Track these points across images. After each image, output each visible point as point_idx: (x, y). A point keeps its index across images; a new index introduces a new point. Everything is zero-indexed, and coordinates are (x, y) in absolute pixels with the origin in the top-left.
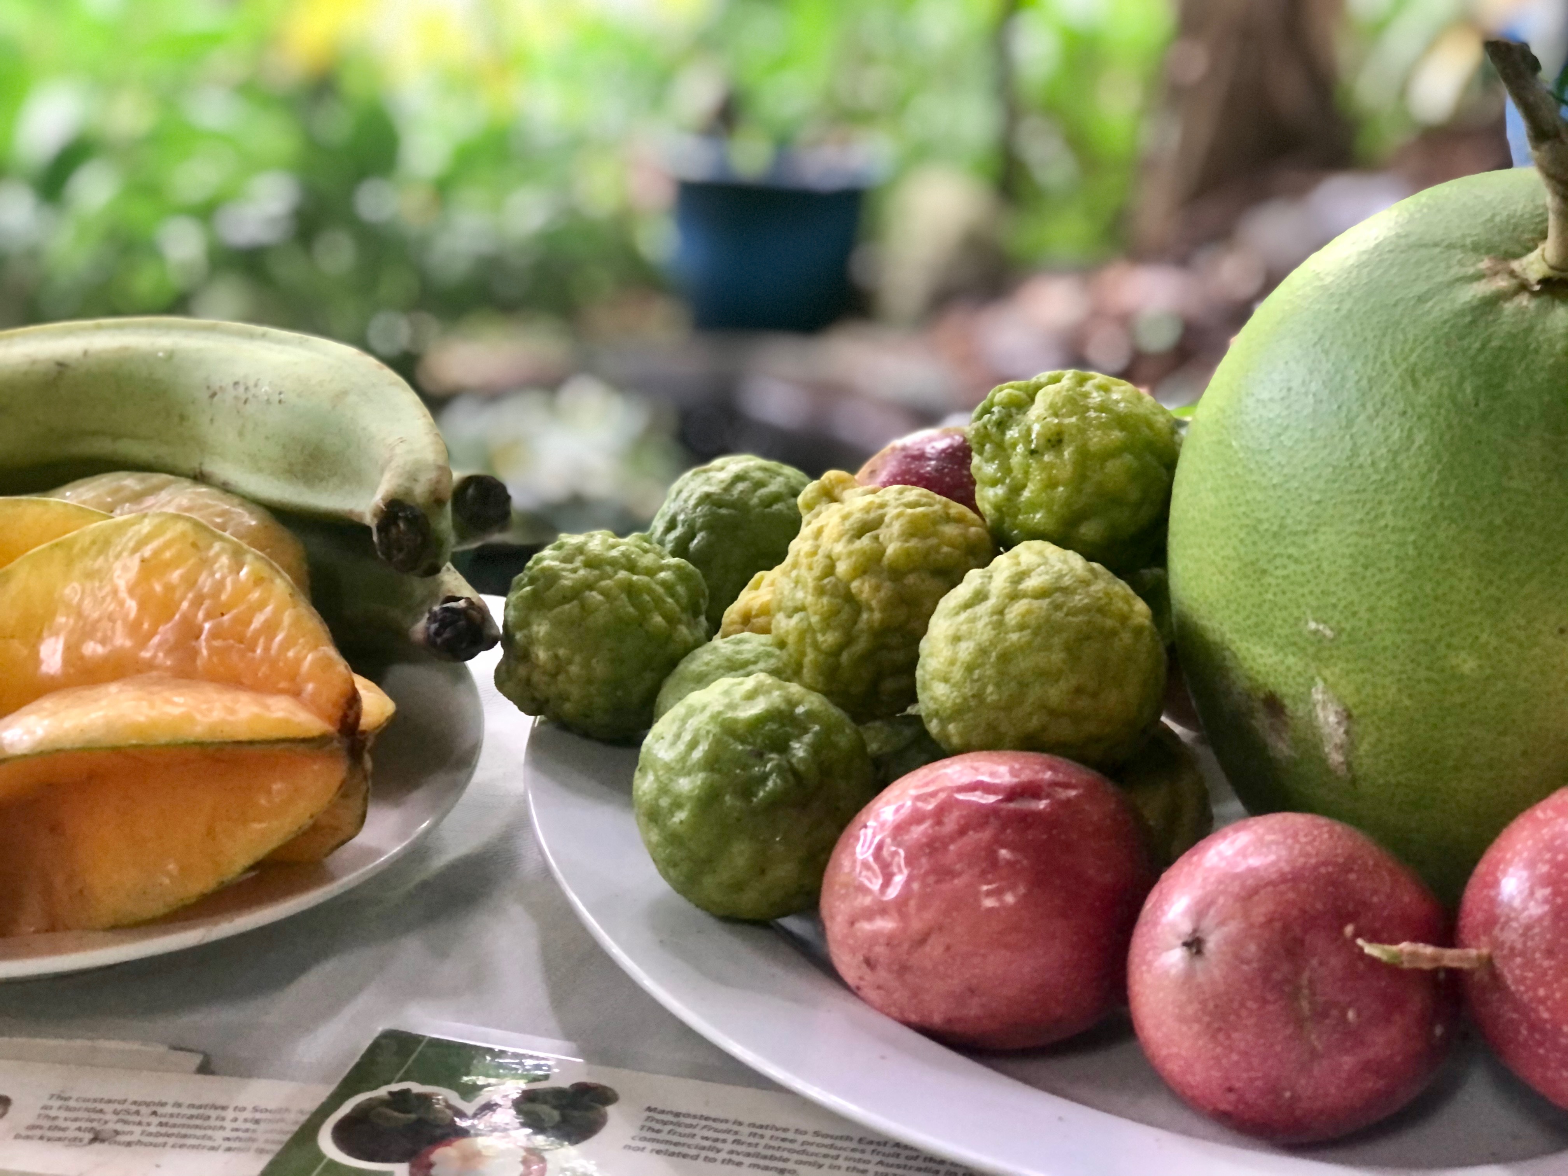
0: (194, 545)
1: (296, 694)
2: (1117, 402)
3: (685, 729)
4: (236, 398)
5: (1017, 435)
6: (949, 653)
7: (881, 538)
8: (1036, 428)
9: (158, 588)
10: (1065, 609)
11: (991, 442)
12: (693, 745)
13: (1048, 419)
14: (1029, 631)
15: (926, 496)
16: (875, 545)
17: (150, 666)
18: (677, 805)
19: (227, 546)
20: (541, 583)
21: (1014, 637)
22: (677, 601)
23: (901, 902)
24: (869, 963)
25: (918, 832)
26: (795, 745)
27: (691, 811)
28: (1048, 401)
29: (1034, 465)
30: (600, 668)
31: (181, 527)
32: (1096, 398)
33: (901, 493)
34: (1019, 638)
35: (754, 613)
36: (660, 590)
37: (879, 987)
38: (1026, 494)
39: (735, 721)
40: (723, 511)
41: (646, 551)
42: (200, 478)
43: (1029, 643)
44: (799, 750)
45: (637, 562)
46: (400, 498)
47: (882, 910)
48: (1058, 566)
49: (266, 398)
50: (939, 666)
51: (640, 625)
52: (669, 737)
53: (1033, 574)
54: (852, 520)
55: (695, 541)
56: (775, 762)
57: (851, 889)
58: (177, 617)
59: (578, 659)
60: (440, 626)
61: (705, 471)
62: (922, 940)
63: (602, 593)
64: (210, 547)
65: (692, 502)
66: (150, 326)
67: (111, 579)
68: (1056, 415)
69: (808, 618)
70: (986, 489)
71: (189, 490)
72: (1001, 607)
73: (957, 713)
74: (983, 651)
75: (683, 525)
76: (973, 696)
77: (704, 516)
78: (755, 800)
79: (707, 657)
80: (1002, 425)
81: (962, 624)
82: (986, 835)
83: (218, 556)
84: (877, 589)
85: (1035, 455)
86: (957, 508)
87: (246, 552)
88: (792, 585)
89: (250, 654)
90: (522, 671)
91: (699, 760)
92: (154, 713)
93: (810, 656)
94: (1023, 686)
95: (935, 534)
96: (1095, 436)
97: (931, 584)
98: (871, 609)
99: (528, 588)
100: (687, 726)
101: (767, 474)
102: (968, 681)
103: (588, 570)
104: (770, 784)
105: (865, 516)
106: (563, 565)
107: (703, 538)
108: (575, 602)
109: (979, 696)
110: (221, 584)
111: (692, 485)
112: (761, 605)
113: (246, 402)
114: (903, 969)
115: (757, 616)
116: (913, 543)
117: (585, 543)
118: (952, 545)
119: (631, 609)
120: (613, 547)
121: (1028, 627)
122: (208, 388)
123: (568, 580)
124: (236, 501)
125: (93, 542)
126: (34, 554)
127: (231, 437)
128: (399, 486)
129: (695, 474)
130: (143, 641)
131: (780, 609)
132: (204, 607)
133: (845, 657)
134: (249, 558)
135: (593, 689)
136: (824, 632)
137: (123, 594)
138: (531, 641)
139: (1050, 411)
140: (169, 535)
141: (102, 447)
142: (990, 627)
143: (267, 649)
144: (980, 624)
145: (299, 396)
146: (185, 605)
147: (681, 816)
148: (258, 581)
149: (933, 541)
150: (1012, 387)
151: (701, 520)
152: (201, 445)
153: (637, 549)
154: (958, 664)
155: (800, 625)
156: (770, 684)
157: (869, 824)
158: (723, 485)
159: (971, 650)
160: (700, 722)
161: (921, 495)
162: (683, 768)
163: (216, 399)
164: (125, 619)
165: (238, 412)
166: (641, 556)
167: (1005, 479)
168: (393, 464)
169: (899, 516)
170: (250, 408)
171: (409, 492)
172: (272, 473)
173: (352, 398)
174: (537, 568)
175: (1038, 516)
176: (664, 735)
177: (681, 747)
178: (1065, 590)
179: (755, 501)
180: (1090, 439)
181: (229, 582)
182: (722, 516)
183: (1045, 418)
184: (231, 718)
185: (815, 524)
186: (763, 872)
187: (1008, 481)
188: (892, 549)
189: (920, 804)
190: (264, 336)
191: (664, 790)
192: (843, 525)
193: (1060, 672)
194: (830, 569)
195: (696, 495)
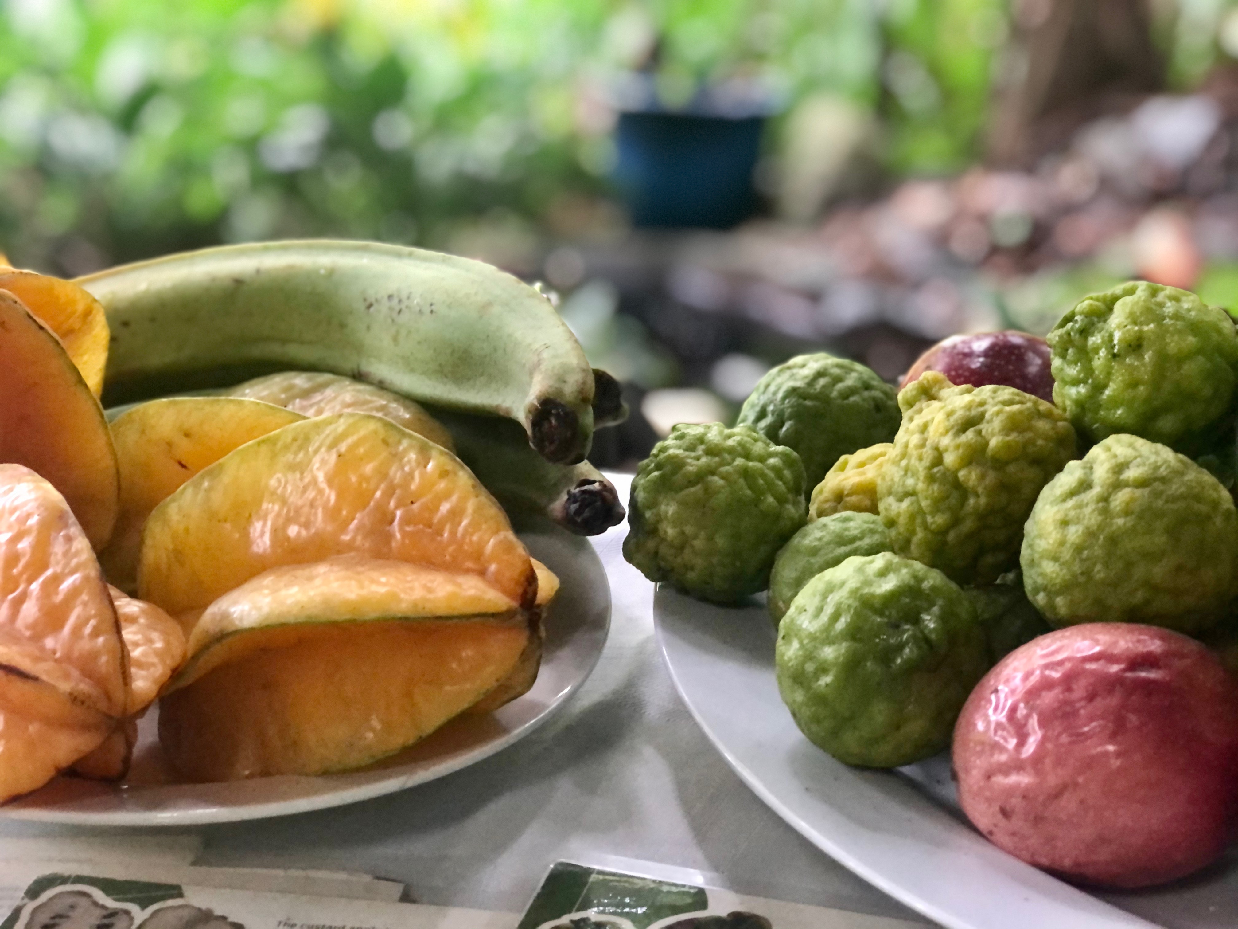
0: (385, 442)
1: (482, 573)
2: (1189, 310)
3: (826, 603)
4: (391, 309)
5: (1099, 341)
6: (1059, 536)
7: (984, 433)
8: (1117, 336)
9: (354, 479)
10: (1164, 497)
11: (1073, 346)
12: (835, 617)
13: (1129, 327)
14: (1133, 516)
15: (1018, 395)
16: (979, 439)
17: (350, 547)
18: (823, 669)
19: (414, 442)
20: (668, 468)
21: (1120, 521)
22: (785, 483)
23: (1037, 760)
24: (1005, 813)
25: (1048, 698)
26: (926, 617)
27: (836, 677)
28: (1127, 310)
29: (1116, 367)
30: (721, 541)
31: (372, 426)
32: (1170, 308)
33: (995, 392)
34: (1125, 524)
35: (846, 492)
36: (771, 475)
37: (1014, 834)
38: (1107, 392)
39: (873, 595)
40: (808, 403)
41: (756, 441)
42: (358, 377)
43: (1134, 529)
44: (930, 622)
45: (752, 450)
46: (552, 397)
47: (1017, 766)
48: (1153, 458)
49: (418, 309)
50: (1050, 547)
51: (756, 505)
52: (811, 609)
53: (1131, 465)
54: (956, 416)
55: (784, 429)
56: (910, 633)
57: (987, 748)
58: (372, 504)
59: (702, 534)
60: (580, 506)
61: (789, 368)
62: (1057, 794)
63: (723, 478)
64: (399, 442)
65: (780, 395)
66: (310, 247)
67: (312, 471)
68: (1135, 323)
69: (918, 502)
70: (1067, 387)
71: (349, 388)
72: (1106, 494)
73: (1066, 588)
74: (1091, 534)
75: (773, 415)
76: (1082, 574)
77: (792, 406)
78: (893, 666)
79: (818, 534)
80: (1085, 332)
81: (1069, 509)
82: (1114, 701)
83: (406, 451)
84: (982, 477)
85: (1117, 359)
86: (1044, 405)
87: (431, 448)
88: (902, 473)
89: (439, 538)
90: (651, 544)
91: (842, 631)
92: (364, 592)
93: (920, 535)
94: (1129, 565)
95: (1030, 428)
96: (1172, 341)
97: (1032, 473)
98: (977, 496)
99: (656, 473)
100: (829, 600)
101: (843, 371)
102: (1078, 560)
103: (709, 458)
104: (907, 650)
105: (968, 413)
106: (687, 453)
107: (791, 426)
108: (699, 486)
109: (1087, 573)
110: (410, 476)
111: (779, 380)
112: (853, 486)
113: (400, 312)
114: (1038, 820)
115: (848, 495)
116: (1013, 436)
117: (705, 434)
118: (1046, 438)
119: (748, 492)
120: (729, 437)
121: (1132, 513)
122: (365, 300)
123: (692, 466)
124: (391, 396)
125: (295, 440)
126: (242, 450)
127: (386, 342)
128: (551, 387)
129: (781, 371)
130: (344, 527)
131: (890, 493)
132: (395, 496)
133: (951, 537)
134: (434, 453)
135: (715, 560)
136: (933, 513)
137: (323, 485)
138: (659, 519)
139: (1129, 320)
140: (362, 432)
141: (274, 350)
142: (1096, 512)
143: (453, 533)
144: (1088, 510)
145: (449, 306)
146: (378, 494)
147: (826, 680)
148: (444, 474)
149: (1029, 435)
150: (1091, 298)
151: (789, 410)
152: (359, 349)
153: (749, 439)
154: (1068, 545)
155: (910, 508)
156: (897, 563)
157: (1000, 688)
158: (807, 380)
159: (1080, 532)
160: (841, 597)
161: (1013, 394)
162: (828, 637)
163: (372, 309)
164: (325, 507)
165: (393, 321)
166: (753, 445)
167: (1088, 379)
168: (543, 367)
169: (998, 413)
170: (404, 318)
171: (560, 392)
172: (424, 373)
173: (496, 310)
174: (662, 456)
175: (1119, 412)
176: (807, 608)
177: (824, 618)
178: (1163, 480)
179: (834, 394)
180: (1169, 344)
181: (417, 474)
182: (805, 407)
183: (1126, 326)
184: (431, 596)
185: (919, 421)
186: (898, 728)
187: (1090, 381)
188: (994, 442)
189: (1047, 672)
190: (410, 255)
191: (809, 656)
192: (948, 420)
193: (1163, 553)
194: (938, 460)
195: (784, 388)
